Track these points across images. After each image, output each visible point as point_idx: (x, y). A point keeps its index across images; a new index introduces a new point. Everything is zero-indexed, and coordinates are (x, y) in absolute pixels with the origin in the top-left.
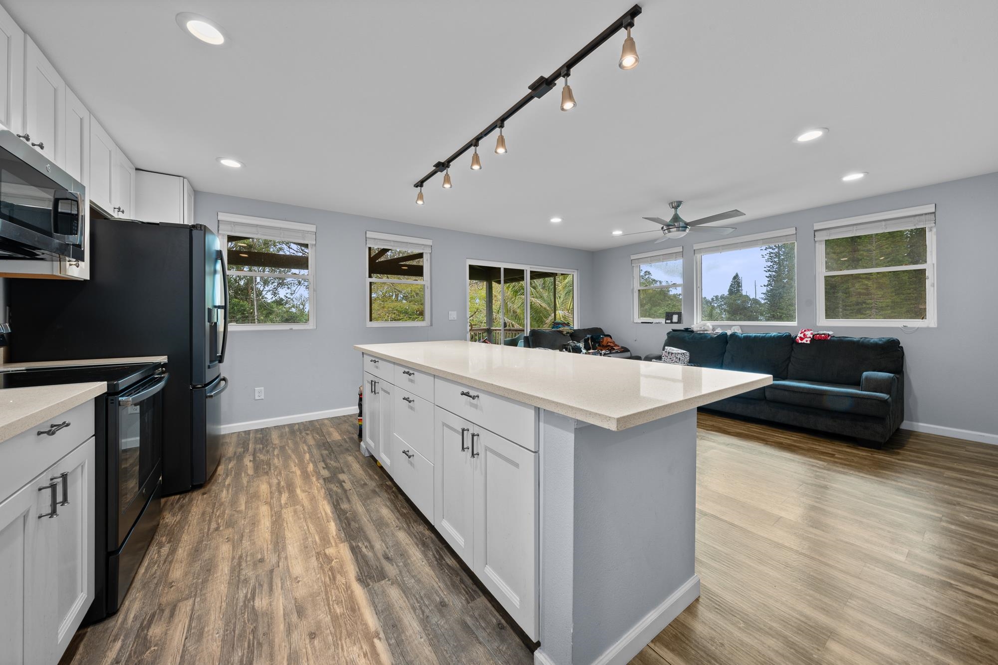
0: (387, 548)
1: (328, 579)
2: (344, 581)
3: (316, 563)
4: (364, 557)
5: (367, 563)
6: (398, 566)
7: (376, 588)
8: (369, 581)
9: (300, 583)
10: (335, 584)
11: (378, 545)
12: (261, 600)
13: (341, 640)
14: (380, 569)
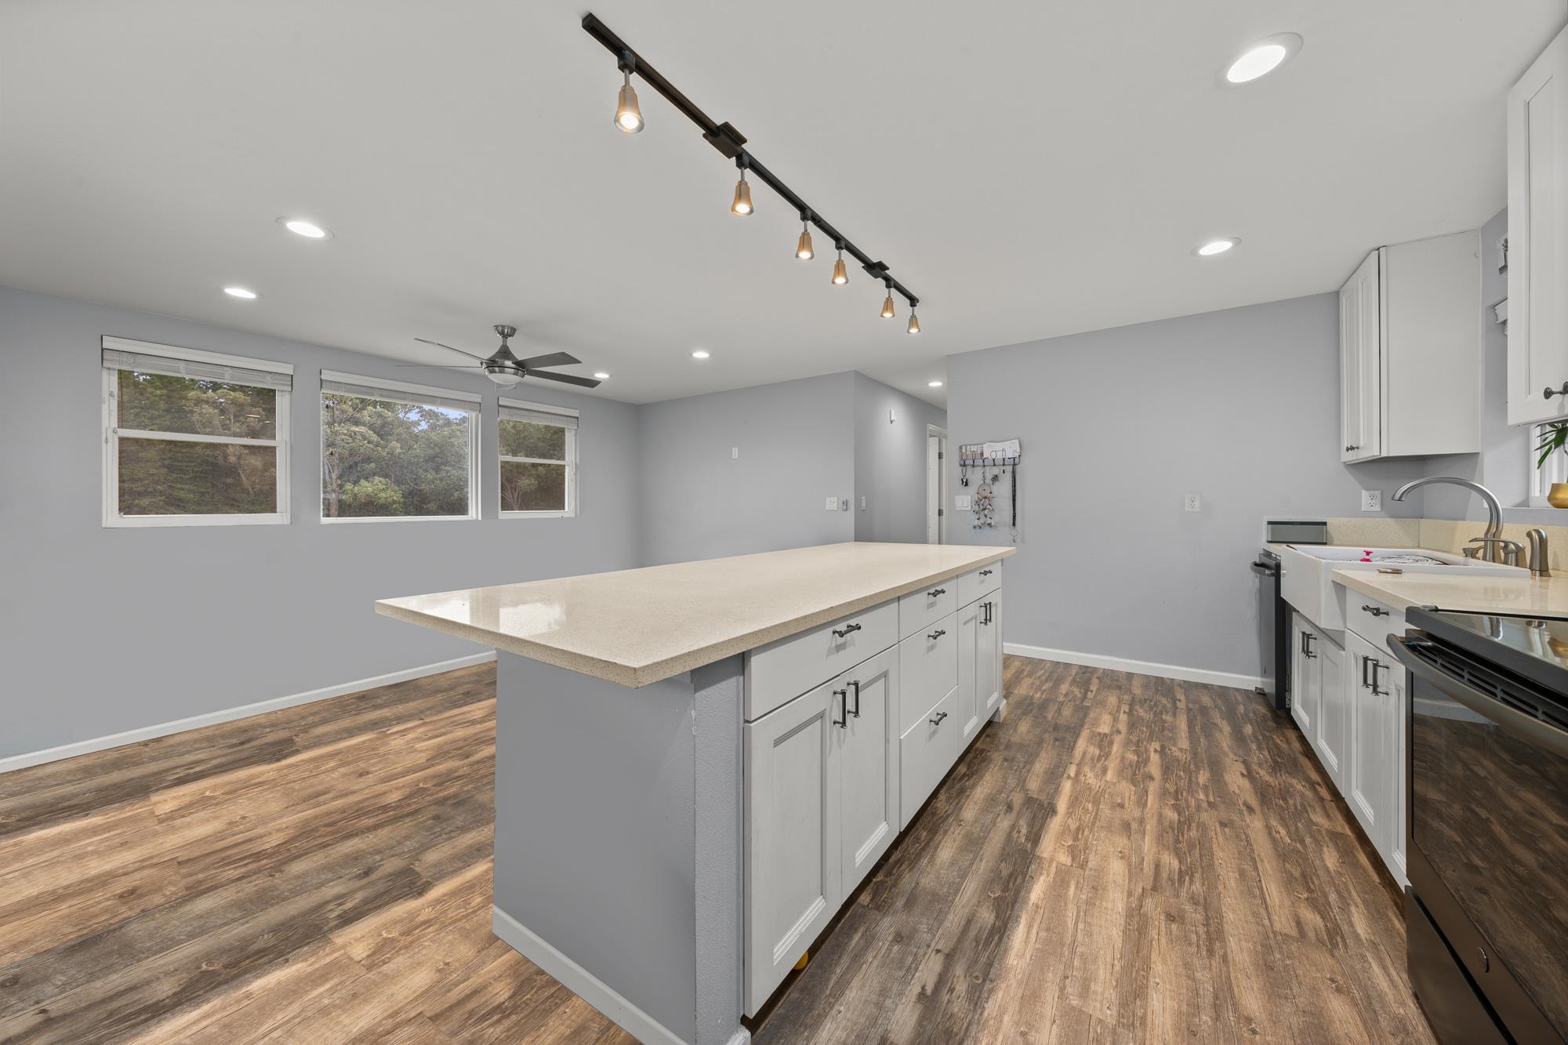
0: (999, 815)
1: (1086, 833)
2: (1070, 821)
3: (1091, 858)
4: (1031, 825)
5: (1034, 818)
6: (1008, 796)
7: (1045, 797)
8: (1046, 805)
9: (1119, 850)
10: (1080, 824)
11: (1004, 824)
12: (1170, 863)
13: (1098, 791)
14: (1027, 806)
